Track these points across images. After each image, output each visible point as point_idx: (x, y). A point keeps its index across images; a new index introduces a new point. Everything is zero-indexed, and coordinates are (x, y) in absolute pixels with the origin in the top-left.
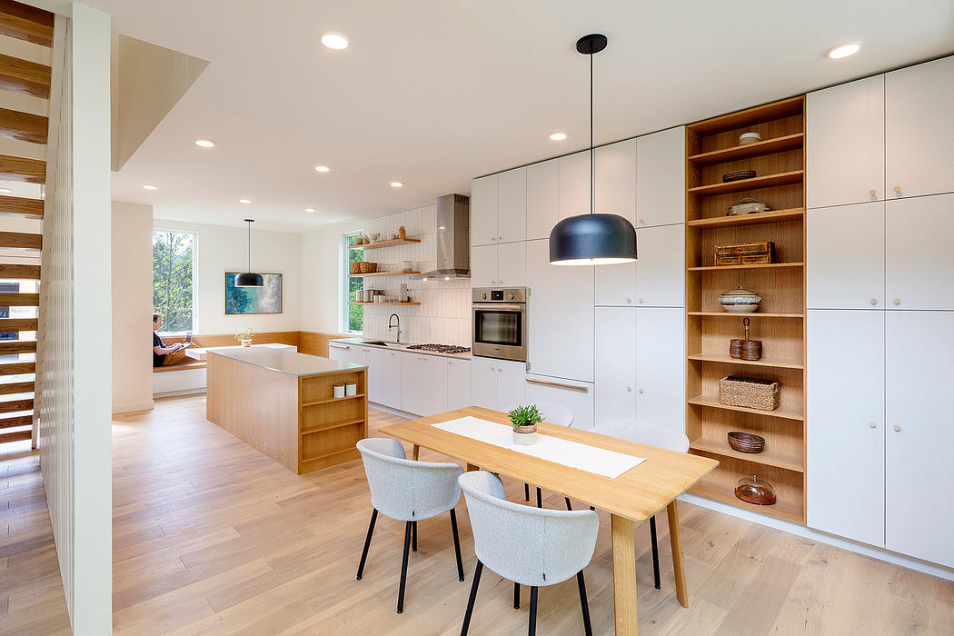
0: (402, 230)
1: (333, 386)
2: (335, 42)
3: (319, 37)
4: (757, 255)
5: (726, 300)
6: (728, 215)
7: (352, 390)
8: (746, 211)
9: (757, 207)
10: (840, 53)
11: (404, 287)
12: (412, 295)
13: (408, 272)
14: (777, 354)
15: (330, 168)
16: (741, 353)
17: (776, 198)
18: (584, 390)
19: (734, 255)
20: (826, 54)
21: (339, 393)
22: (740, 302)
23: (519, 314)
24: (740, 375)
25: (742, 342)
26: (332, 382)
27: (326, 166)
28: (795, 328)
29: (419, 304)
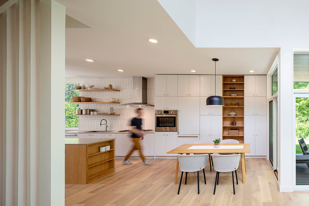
0: (111, 86)
1: (99, 147)
2: (153, 41)
3: (149, 39)
4: (236, 104)
5: (230, 113)
6: (230, 96)
7: (108, 148)
8: (234, 95)
9: (236, 95)
10: (251, 71)
11: (112, 109)
12: (115, 111)
13: (114, 102)
14: (239, 124)
15: (94, 60)
16: (233, 124)
17: (238, 93)
18: (197, 137)
19: (232, 104)
20: (249, 71)
21: (103, 149)
22: (233, 114)
23: (175, 118)
24: (232, 129)
25: (233, 122)
26: (98, 146)
27: (92, 60)
28: (242, 119)
29: (119, 115)
